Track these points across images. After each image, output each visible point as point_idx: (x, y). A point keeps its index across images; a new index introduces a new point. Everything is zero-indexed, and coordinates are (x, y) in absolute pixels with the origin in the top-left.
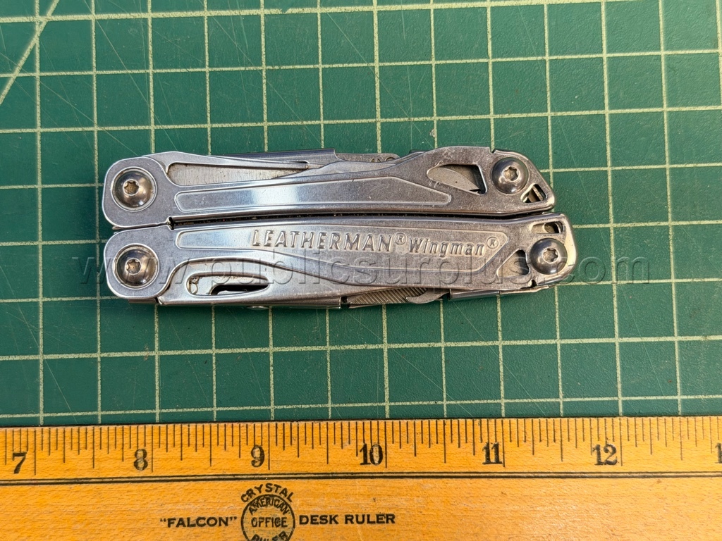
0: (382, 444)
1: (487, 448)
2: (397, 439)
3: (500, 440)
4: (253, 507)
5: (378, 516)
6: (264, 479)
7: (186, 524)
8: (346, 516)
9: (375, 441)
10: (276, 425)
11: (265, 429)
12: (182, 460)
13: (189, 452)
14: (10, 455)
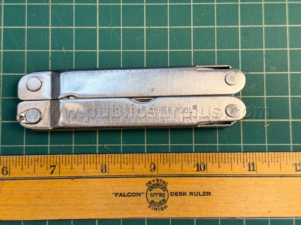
0: (205, 163)
1: (249, 165)
2: (211, 161)
3: (255, 161)
4: (151, 189)
5: (203, 192)
6: (156, 177)
7: (123, 195)
8: (190, 193)
9: (202, 161)
10: (161, 154)
11: (156, 156)
12: (121, 169)
13: (124, 166)
14: (49, 167)
